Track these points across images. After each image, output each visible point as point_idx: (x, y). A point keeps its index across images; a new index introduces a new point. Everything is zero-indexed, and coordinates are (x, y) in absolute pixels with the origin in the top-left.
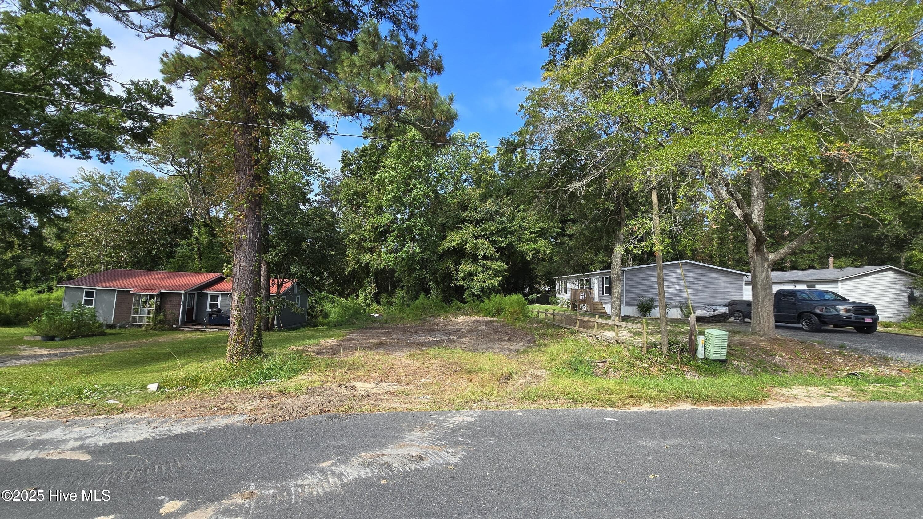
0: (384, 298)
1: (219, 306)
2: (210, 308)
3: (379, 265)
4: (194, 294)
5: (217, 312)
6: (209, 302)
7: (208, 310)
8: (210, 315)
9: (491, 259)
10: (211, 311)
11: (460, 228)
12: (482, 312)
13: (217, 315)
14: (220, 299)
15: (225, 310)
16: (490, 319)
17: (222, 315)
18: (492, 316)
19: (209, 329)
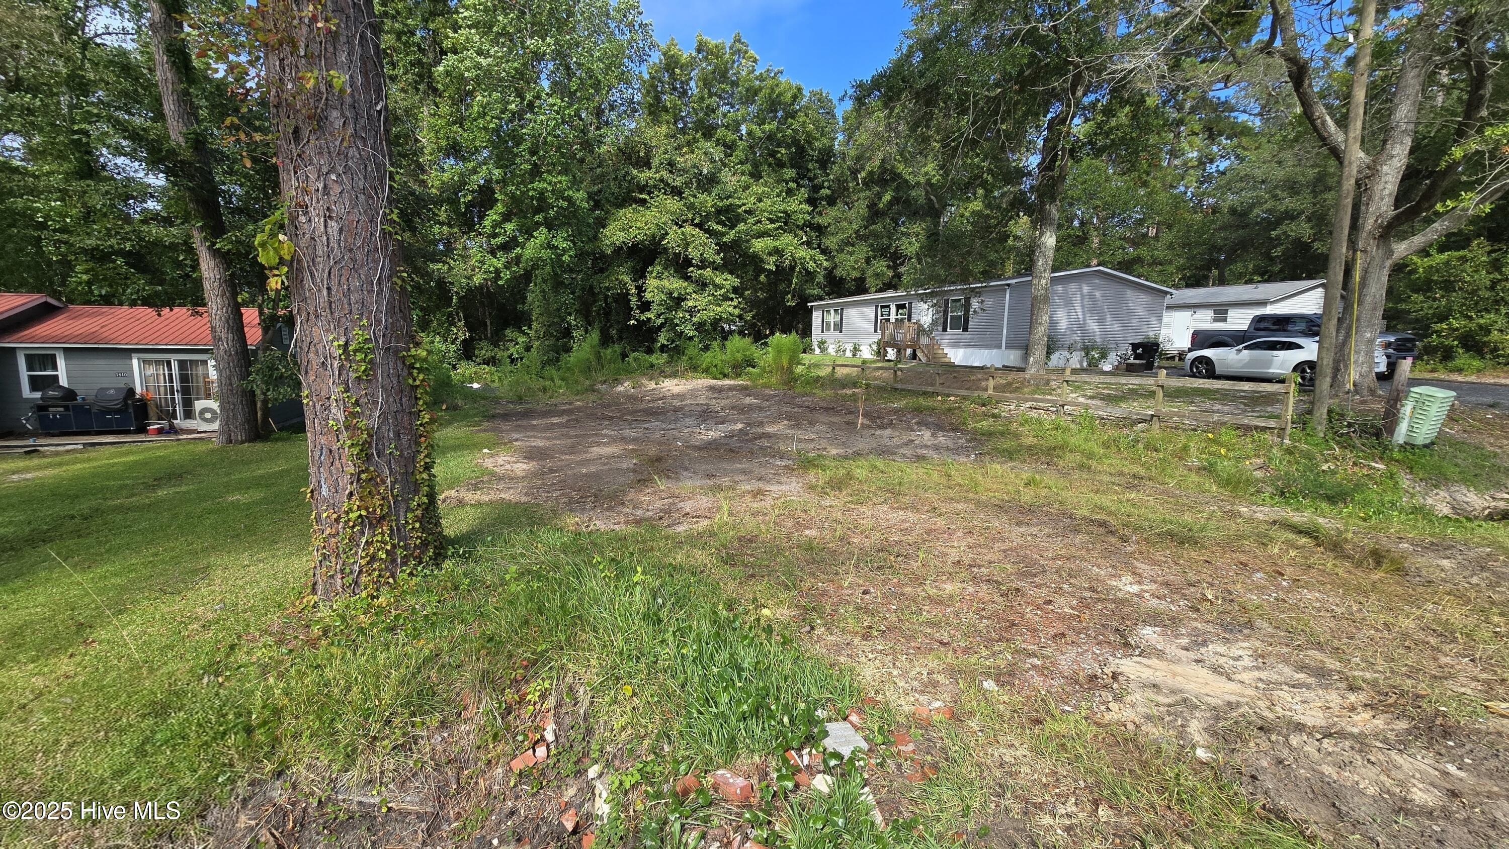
0: (484, 350)
1: (63, 382)
2: (33, 389)
3: (469, 278)
5: (63, 398)
6: (24, 374)
7: (26, 392)
8: (42, 408)
9: (715, 266)
10: (38, 395)
11: (643, 202)
12: (706, 371)
13: (66, 408)
14: (61, 363)
15: (85, 391)
16: (727, 382)
17: (81, 407)
18: (725, 376)
19: (50, 445)
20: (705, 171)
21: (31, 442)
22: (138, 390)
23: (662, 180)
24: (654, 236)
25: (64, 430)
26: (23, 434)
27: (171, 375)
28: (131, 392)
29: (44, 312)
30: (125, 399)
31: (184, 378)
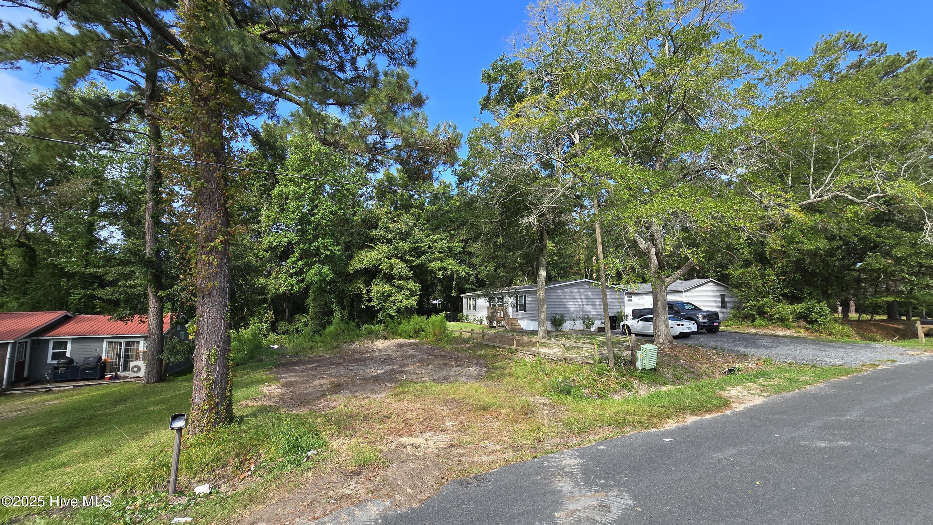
0: (283, 327)
1: (68, 355)
2: (53, 359)
3: (278, 289)
4: (26, 342)
5: (68, 363)
6: (51, 351)
7: (49, 361)
8: (56, 368)
9: (407, 279)
10: (55, 362)
11: (371, 247)
12: (400, 335)
13: (68, 368)
14: (69, 345)
15: (79, 359)
16: (412, 341)
17: (75, 367)
18: (411, 337)
19: (57, 387)
20: (403, 231)
21: (48, 386)
22: (103, 358)
23: (381, 236)
24: (375, 265)
25: (64, 379)
26: (46, 382)
27: (120, 350)
28: (100, 358)
29: (65, 320)
30: (97, 362)
31: (127, 350)
